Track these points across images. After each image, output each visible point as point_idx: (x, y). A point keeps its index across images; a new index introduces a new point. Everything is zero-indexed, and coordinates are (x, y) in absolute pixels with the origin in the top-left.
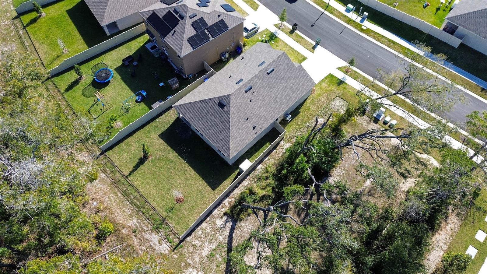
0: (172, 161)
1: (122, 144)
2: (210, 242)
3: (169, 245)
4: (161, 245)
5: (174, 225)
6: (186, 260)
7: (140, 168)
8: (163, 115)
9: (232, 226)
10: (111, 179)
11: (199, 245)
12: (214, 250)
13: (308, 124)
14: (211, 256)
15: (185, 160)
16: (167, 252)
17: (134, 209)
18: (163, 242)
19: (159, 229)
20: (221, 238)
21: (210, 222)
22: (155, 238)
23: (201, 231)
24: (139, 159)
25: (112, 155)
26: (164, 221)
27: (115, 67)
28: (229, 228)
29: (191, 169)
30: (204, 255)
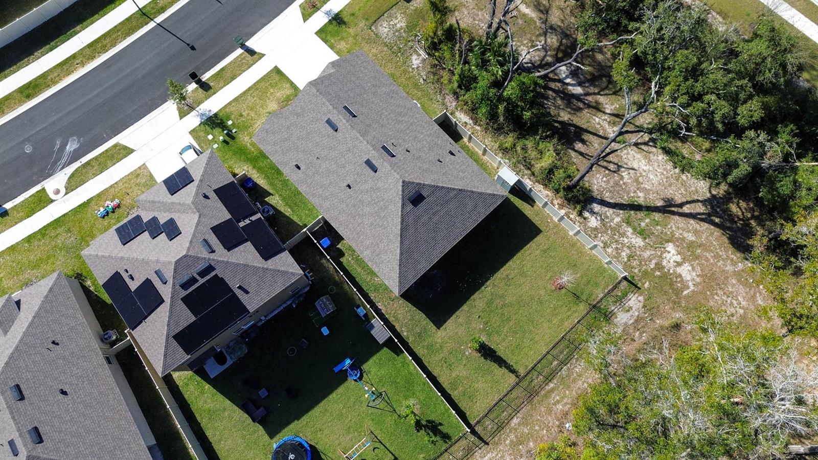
0: (489, 303)
1: (454, 394)
2: (623, 235)
3: (630, 296)
4: (631, 308)
5: (600, 290)
6: (652, 269)
7: (502, 356)
8: (394, 323)
9: (599, 204)
10: (522, 406)
11: (628, 252)
12: (634, 229)
13: (421, 81)
14: (643, 233)
15: (488, 279)
16: (641, 298)
17: (576, 357)
18: (627, 304)
19: (608, 313)
20: (617, 220)
21: (593, 236)
22: (622, 318)
23: (607, 250)
24: (486, 358)
25: (475, 411)
26: (594, 306)
27: (266, 437)
28: (601, 208)
29: (504, 268)
30: (642, 244)
